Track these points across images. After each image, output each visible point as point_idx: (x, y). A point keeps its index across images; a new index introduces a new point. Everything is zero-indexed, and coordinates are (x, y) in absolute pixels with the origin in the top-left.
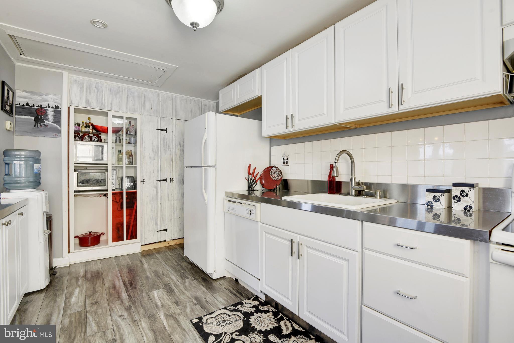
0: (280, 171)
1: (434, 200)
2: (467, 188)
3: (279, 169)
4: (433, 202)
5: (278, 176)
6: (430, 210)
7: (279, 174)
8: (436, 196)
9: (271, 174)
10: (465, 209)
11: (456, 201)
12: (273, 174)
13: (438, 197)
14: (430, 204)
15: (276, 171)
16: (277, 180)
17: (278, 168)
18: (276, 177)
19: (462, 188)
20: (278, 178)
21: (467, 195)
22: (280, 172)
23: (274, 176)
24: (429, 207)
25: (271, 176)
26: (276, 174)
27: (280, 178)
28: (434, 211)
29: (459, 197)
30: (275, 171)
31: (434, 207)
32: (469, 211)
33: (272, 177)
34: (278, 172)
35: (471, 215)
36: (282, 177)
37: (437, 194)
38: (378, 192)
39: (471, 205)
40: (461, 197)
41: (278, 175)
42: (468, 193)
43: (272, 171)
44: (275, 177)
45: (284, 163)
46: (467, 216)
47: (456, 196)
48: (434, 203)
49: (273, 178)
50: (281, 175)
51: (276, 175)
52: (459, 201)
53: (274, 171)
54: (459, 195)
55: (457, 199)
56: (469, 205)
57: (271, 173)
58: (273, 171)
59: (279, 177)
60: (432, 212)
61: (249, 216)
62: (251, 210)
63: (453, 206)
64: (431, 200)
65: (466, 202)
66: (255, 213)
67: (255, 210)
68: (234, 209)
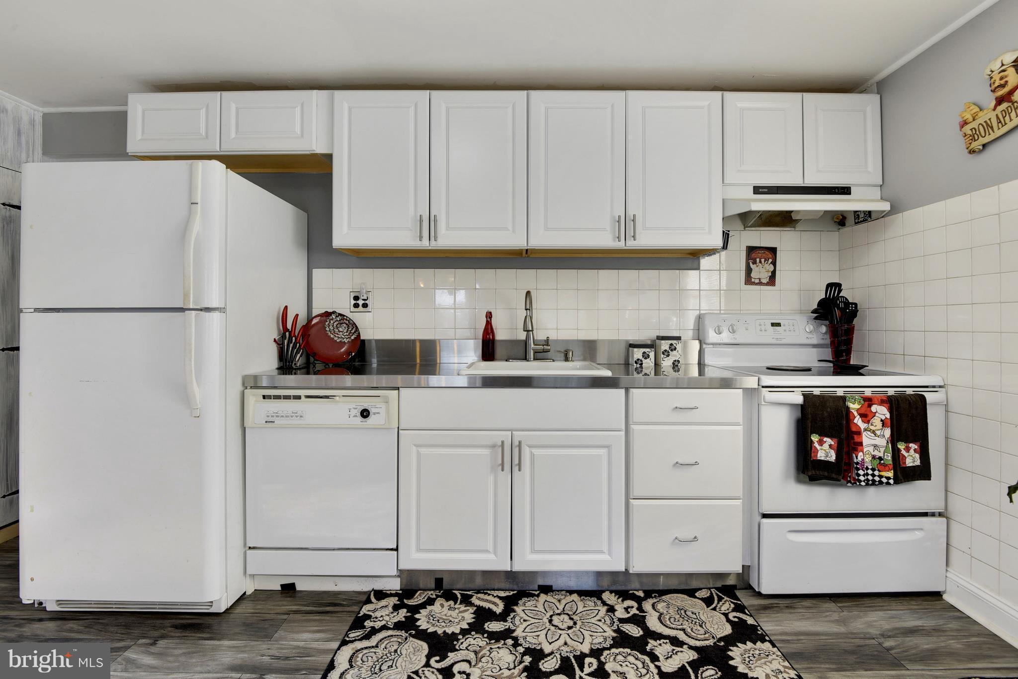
0: (351, 322)
1: (643, 356)
2: (675, 341)
3: (348, 319)
4: (643, 359)
5: (347, 334)
6: (640, 369)
7: (350, 329)
8: (646, 351)
9: (327, 329)
10: (673, 364)
11: (665, 356)
12: (333, 330)
13: (647, 353)
14: (640, 362)
15: (341, 324)
16: (346, 341)
17: (345, 318)
18: (343, 337)
19: (670, 342)
20: (347, 339)
21: (675, 349)
22: (350, 326)
23: (338, 334)
24: (638, 365)
25: (329, 333)
26: (341, 329)
27: (352, 338)
28: (643, 370)
29: (668, 352)
30: (337, 322)
31: (643, 365)
32: (677, 366)
33: (332, 336)
34: (346, 324)
35: (678, 371)
36: (359, 335)
37: (646, 350)
38: (571, 353)
39: (679, 359)
40: (670, 351)
41: (347, 332)
42: (677, 347)
43: (330, 322)
44: (339, 336)
45: (356, 306)
46: (675, 371)
47: (666, 351)
48: (644, 361)
49: (336, 339)
50: (355, 332)
51: (342, 332)
52: (668, 356)
53: (335, 324)
54: (668, 349)
55: (666, 354)
56: (677, 359)
57: (327, 327)
58: (332, 322)
59: (349, 335)
60: (642, 371)
61: (361, 421)
62: (370, 407)
63: (662, 362)
64: (641, 358)
65: (674, 356)
66: (383, 411)
67: (383, 406)
68: (296, 415)
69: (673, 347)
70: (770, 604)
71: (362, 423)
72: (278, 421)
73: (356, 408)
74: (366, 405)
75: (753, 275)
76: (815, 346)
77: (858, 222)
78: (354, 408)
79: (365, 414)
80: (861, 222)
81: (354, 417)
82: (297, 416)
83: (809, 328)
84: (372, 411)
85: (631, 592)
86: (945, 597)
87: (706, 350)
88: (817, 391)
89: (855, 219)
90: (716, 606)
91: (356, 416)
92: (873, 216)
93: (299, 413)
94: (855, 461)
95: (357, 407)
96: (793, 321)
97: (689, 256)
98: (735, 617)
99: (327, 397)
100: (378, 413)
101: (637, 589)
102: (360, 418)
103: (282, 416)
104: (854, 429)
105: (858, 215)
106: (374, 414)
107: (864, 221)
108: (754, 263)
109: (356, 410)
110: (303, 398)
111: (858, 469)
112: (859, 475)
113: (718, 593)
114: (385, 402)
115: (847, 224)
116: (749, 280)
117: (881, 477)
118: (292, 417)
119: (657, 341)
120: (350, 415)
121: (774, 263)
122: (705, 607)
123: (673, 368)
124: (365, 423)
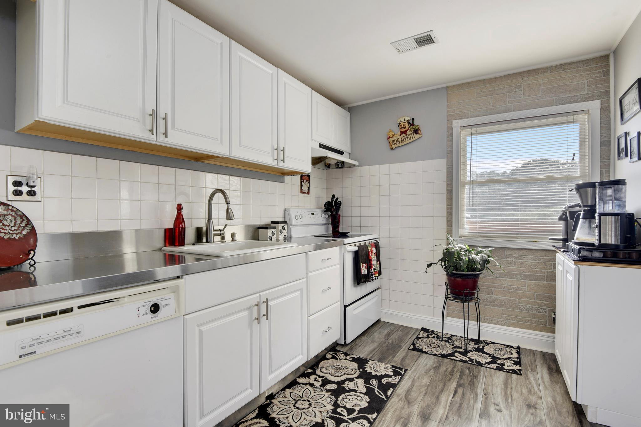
0: (19, 213)
5: (16, 228)
7: (18, 222)
14: (271, 238)
15: (4, 215)
17: (11, 208)
18: (12, 232)
19: (283, 225)
22: (19, 218)
23: (3, 229)
26: (5, 223)
27: (24, 232)
32: (285, 238)
34: (12, 216)
37: (273, 230)
41: (15, 226)
44: (5, 231)
45: (18, 193)
47: (281, 230)
48: (273, 237)
50: (26, 226)
51: (8, 226)
55: (281, 232)
56: (285, 234)
59: (19, 230)
61: (152, 318)
62: (158, 300)
63: (280, 237)
64: (271, 235)
65: (285, 232)
66: (172, 302)
67: (172, 296)
68: (70, 332)
69: (284, 228)
70: (351, 347)
71: (154, 319)
72: (40, 349)
73: (145, 306)
74: (156, 300)
75: (303, 188)
76: (323, 224)
77: (338, 168)
78: (143, 306)
79: (155, 308)
80: (339, 168)
81: (144, 315)
82: (71, 335)
83: (323, 215)
84: (161, 304)
85: (306, 372)
86: (381, 320)
87: (292, 229)
88: (361, 243)
89: (336, 166)
90: (340, 358)
91: (145, 314)
92: (346, 166)
93: (75, 329)
94: (371, 272)
95: (145, 304)
96: (317, 213)
97: (281, 175)
98: (350, 358)
99: (110, 301)
100: (168, 305)
101: (306, 370)
102: (150, 315)
103: (49, 340)
104: (370, 259)
105: (338, 165)
106: (164, 306)
107: (341, 167)
108: (303, 182)
109: (146, 307)
110: (76, 310)
111: (372, 275)
112: (372, 277)
113: (334, 353)
114: (172, 292)
115: (331, 168)
116: (301, 191)
117: (375, 277)
118: (63, 337)
119: (271, 224)
120: (139, 314)
121: (309, 183)
122: (337, 361)
123: (284, 240)
124: (156, 318)
